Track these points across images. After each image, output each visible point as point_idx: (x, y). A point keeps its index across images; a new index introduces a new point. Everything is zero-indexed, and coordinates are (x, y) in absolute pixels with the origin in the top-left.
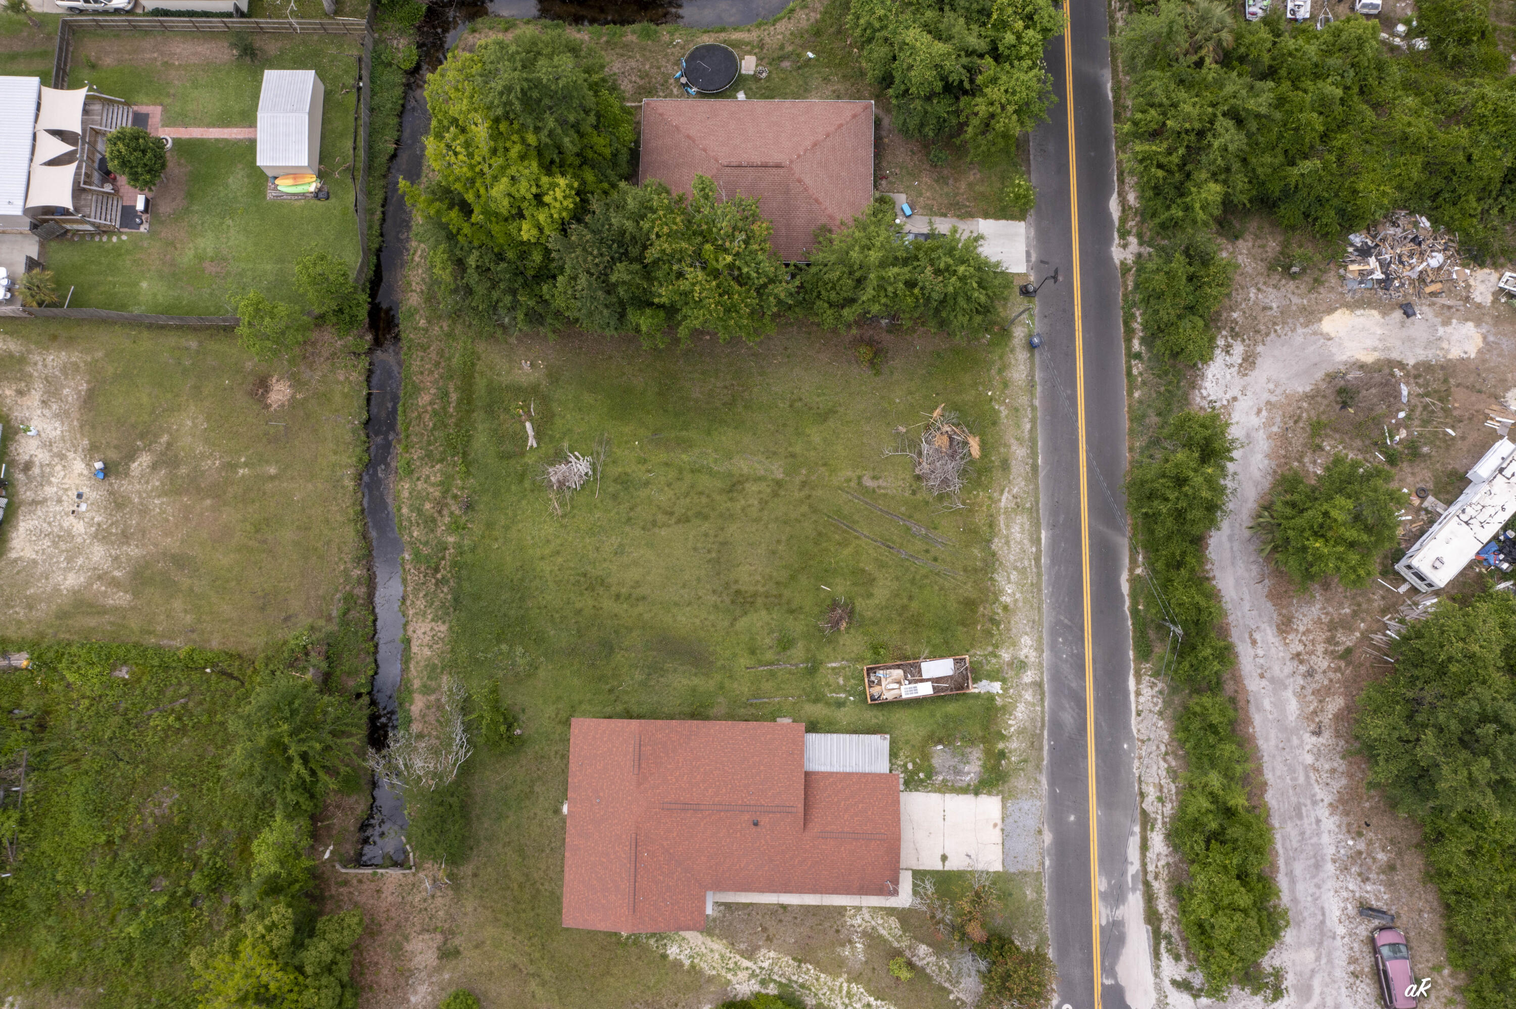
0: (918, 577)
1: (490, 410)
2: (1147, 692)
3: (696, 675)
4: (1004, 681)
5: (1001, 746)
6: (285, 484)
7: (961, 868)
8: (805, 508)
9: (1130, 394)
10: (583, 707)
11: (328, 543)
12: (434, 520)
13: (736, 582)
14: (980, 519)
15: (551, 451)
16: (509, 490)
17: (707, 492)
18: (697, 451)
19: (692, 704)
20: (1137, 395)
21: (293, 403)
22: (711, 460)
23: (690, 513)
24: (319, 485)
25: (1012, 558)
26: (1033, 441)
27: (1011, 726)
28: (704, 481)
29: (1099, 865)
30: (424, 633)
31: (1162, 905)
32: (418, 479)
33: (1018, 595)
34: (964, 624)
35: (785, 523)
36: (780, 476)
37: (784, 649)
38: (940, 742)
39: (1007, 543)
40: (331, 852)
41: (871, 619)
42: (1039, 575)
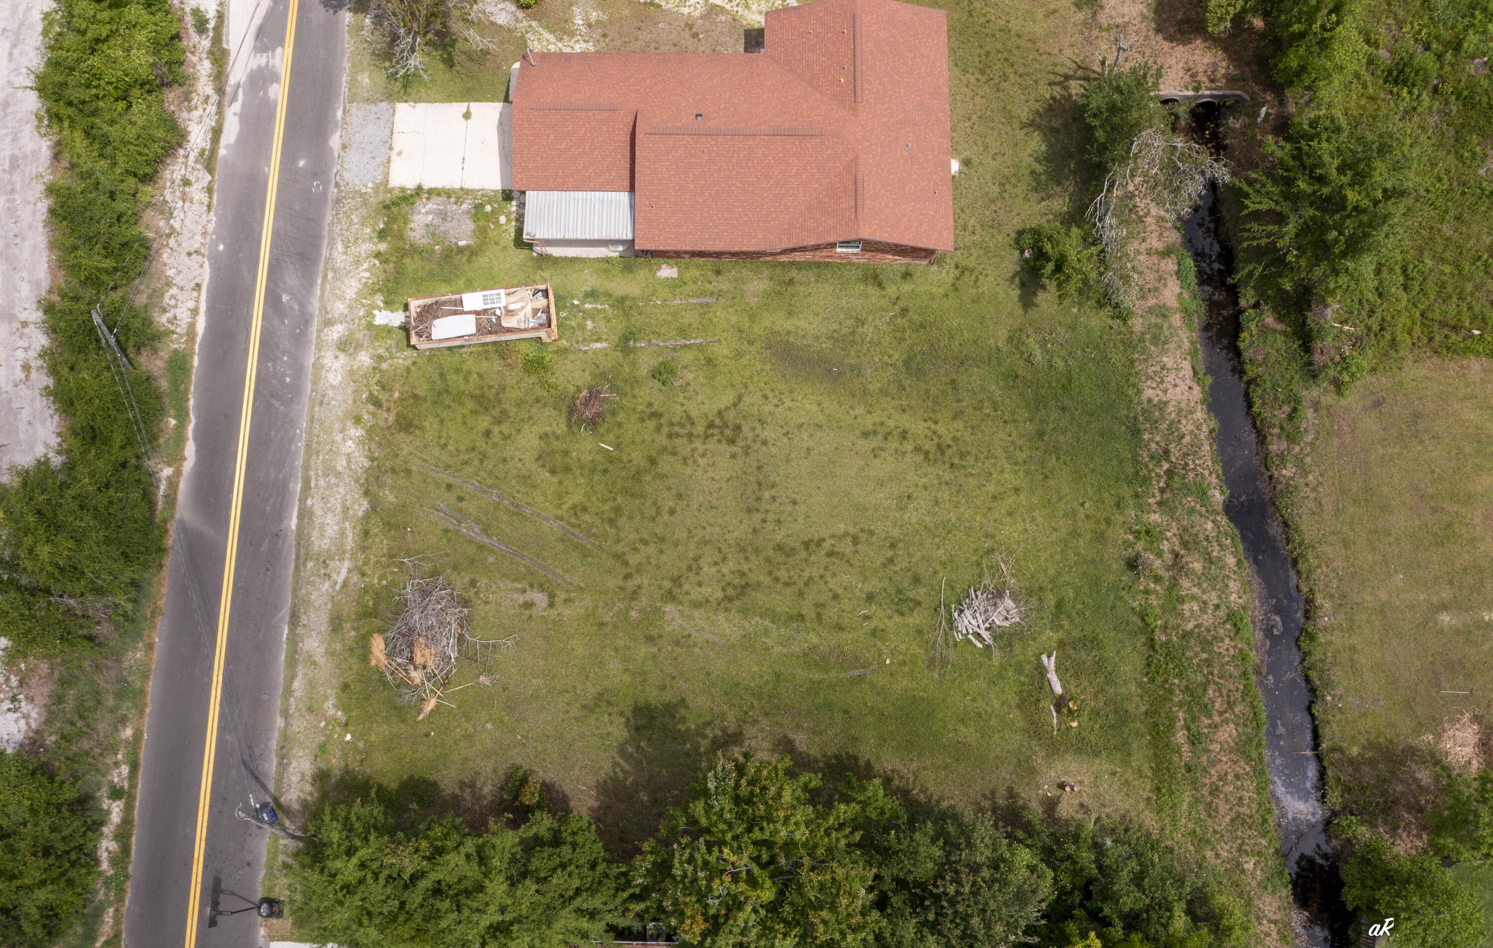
0: (476, 462)
1: (1123, 717)
2: (183, 315)
3: (789, 333)
4: (370, 326)
5: (383, 247)
6: (1421, 597)
7: (446, 105)
8: (634, 560)
9: (138, 735)
10: (942, 291)
11: (1338, 512)
12: (1185, 544)
13: (733, 456)
14: (381, 543)
15: (1018, 648)
16: (1077, 590)
17: (779, 586)
18: (796, 648)
19: (792, 295)
20: (128, 732)
21: (1436, 726)
22: (774, 634)
23: (804, 554)
24: (1369, 598)
25: (341, 490)
26: (292, 662)
27: (367, 270)
29: (275, 112)
30: (1175, 386)
31: (205, 68)
32: (1217, 607)
33: (339, 438)
34: (415, 397)
35: (662, 539)
36: (670, 609)
37: (664, 364)
38: (461, 250)
39: (345, 509)
40: (1259, 115)
41: (545, 405)
42: (306, 467)
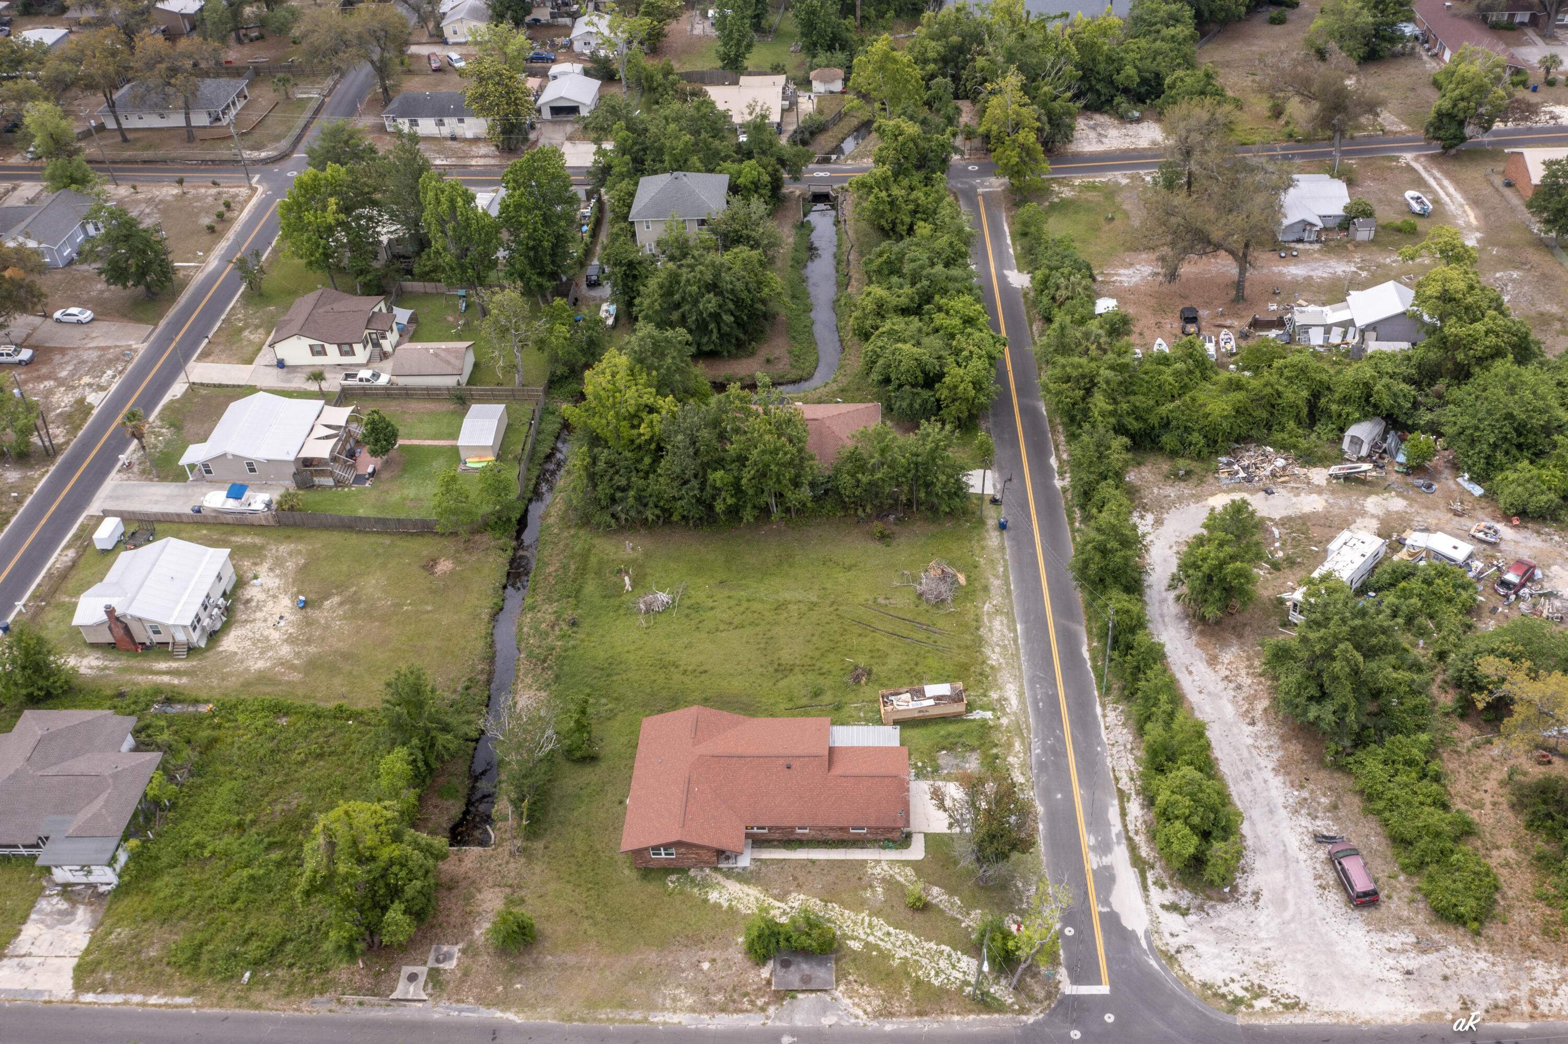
0: (922, 652)
1: (598, 573)
4: (993, 710)
5: (995, 751)
6: (437, 616)
8: (833, 617)
11: (463, 649)
12: (547, 633)
13: (779, 659)
14: (968, 618)
15: (642, 590)
16: (607, 615)
17: (759, 611)
18: (752, 590)
21: (452, 572)
22: (762, 594)
23: (745, 623)
24: (463, 617)
25: (995, 639)
26: (1006, 577)
28: (756, 606)
29: (1086, 827)
30: (529, 698)
31: (1144, 851)
32: (539, 612)
33: (1001, 661)
34: (959, 678)
35: (818, 624)
36: (815, 600)
37: (817, 696)
38: (944, 749)
39: (991, 630)
41: (885, 677)
42: (1017, 649)
